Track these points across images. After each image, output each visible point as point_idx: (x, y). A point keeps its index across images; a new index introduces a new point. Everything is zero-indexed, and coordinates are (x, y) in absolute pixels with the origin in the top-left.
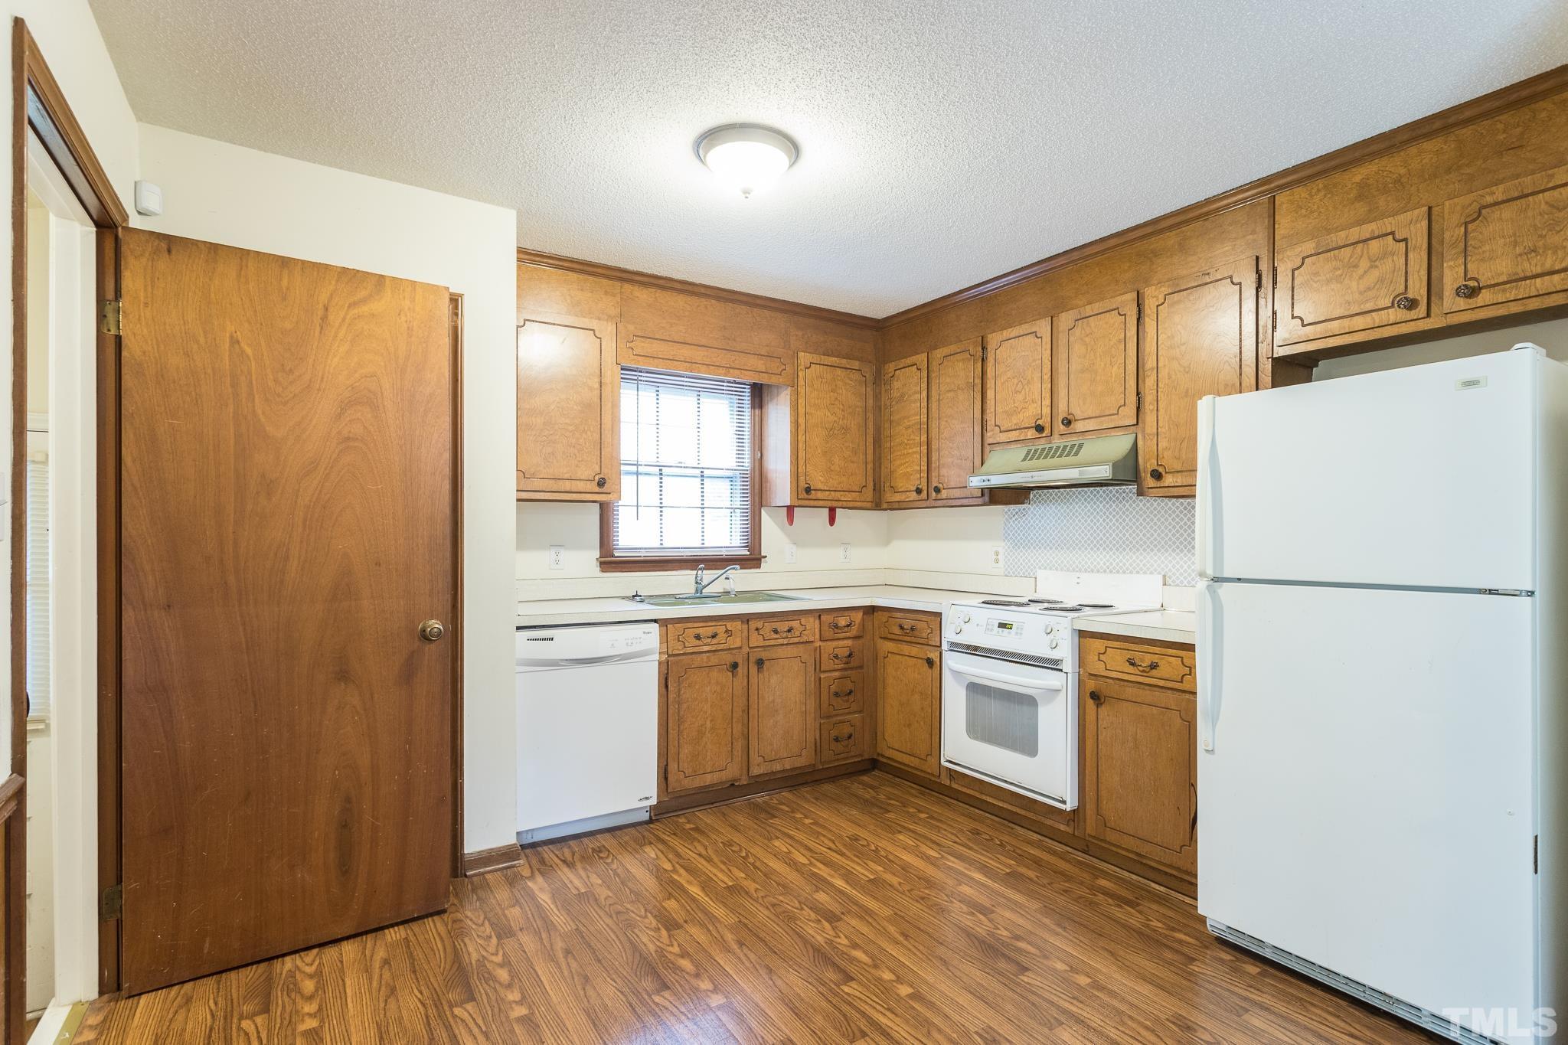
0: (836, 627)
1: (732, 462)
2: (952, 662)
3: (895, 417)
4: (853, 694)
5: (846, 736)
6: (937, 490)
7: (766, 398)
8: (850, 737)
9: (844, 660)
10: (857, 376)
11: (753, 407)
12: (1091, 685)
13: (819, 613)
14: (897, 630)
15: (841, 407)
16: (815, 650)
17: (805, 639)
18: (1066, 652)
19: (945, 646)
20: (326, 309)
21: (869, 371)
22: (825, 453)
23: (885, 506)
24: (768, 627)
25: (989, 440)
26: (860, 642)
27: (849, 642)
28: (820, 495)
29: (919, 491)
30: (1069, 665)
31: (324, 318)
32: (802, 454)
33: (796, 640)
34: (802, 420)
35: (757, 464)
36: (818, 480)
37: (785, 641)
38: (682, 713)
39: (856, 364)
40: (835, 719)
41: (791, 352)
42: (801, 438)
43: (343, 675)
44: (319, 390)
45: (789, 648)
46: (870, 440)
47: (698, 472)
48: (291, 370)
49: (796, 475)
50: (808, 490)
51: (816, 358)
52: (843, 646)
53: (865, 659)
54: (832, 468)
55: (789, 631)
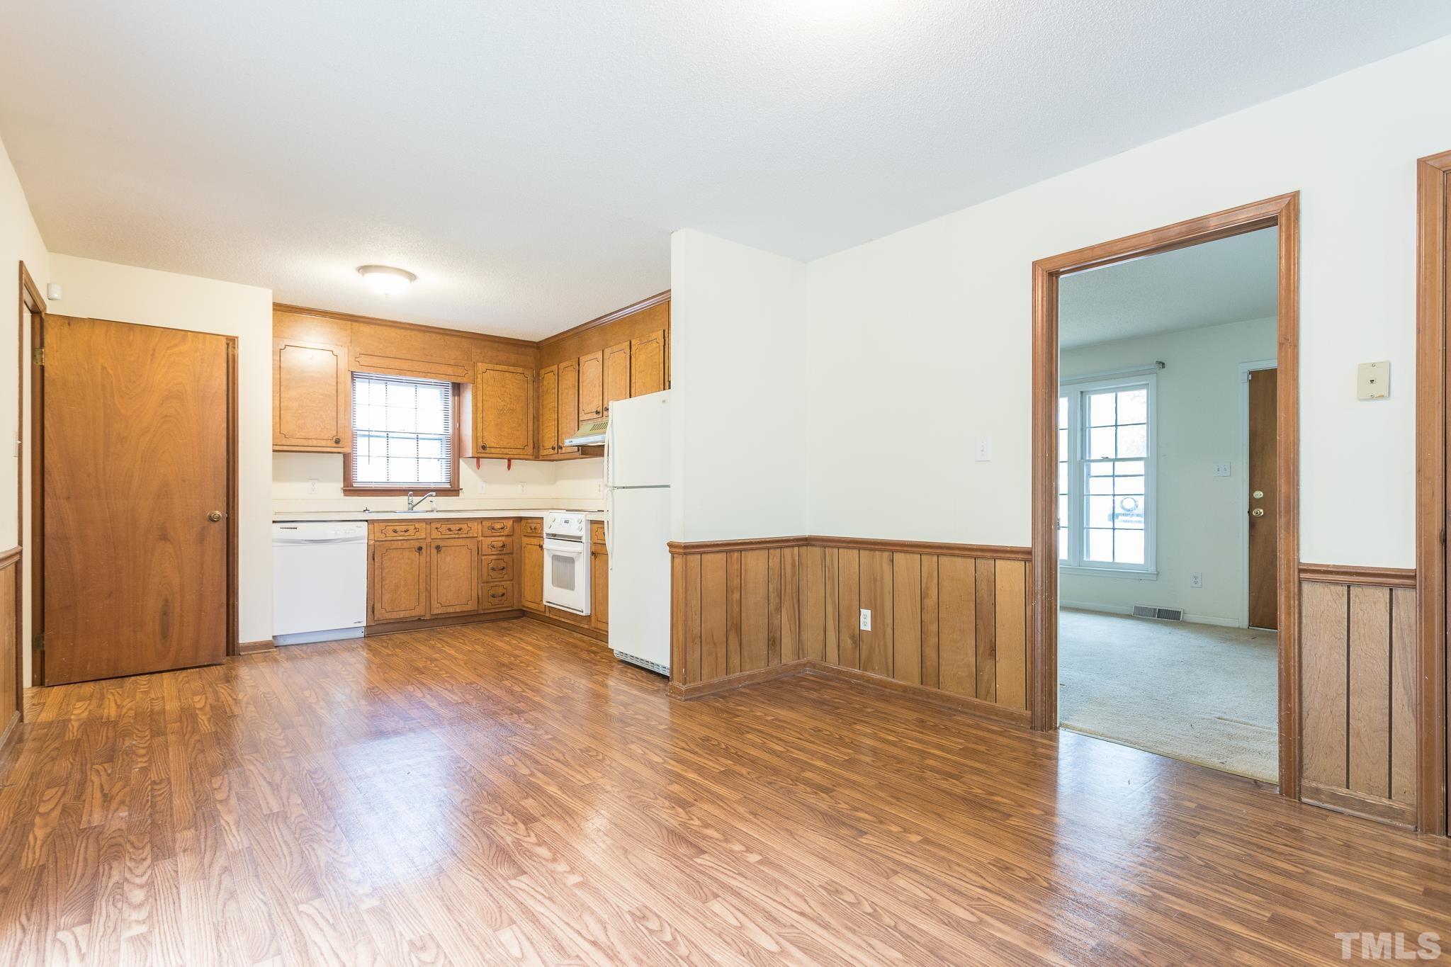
0: (493, 529)
1: (441, 431)
2: (548, 544)
3: (545, 403)
4: (505, 570)
5: (500, 594)
6: (561, 448)
7: (461, 390)
8: (503, 595)
9: (499, 549)
10: (521, 377)
11: (454, 395)
12: (593, 550)
13: (482, 520)
14: (529, 531)
15: (509, 396)
16: (478, 542)
17: (471, 535)
18: (583, 533)
19: (545, 536)
20: (154, 350)
21: (529, 374)
22: (497, 425)
23: (541, 458)
24: (445, 527)
25: (581, 419)
26: (510, 539)
27: (503, 539)
28: (493, 450)
29: (553, 448)
30: (586, 539)
31: (153, 355)
32: (480, 425)
33: (465, 536)
34: (480, 405)
35: (456, 431)
36: (491, 441)
37: (457, 536)
38: (383, 575)
39: (520, 370)
40: (492, 584)
41: (472, 363)
42: (480, 415)
43: (164, 537)
44: (149, 392)
45: (460, 540)
46: (531, 417)
47: (415, 436)
48: (134, 382)
49: (475, 438)
50: (484, 447)
51: (490, 366)
52: (499, 541)
53: (515, 549)
54: (502, 434)
55: (459, 530)
